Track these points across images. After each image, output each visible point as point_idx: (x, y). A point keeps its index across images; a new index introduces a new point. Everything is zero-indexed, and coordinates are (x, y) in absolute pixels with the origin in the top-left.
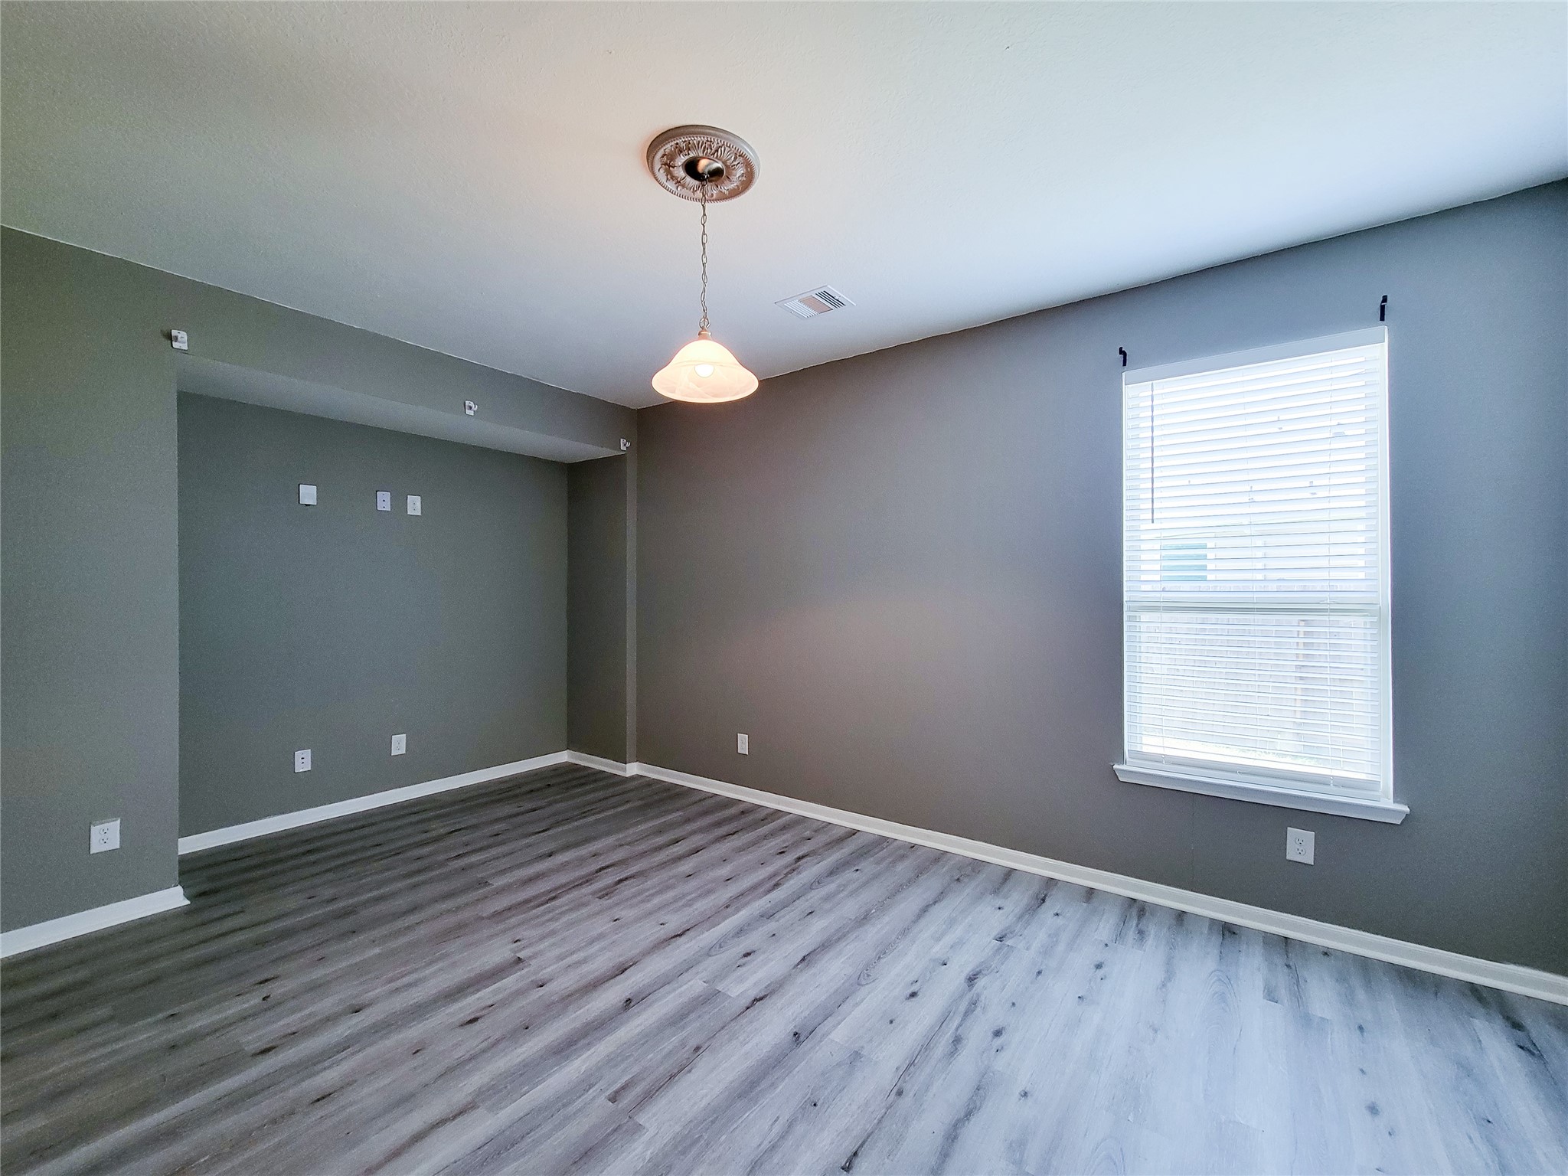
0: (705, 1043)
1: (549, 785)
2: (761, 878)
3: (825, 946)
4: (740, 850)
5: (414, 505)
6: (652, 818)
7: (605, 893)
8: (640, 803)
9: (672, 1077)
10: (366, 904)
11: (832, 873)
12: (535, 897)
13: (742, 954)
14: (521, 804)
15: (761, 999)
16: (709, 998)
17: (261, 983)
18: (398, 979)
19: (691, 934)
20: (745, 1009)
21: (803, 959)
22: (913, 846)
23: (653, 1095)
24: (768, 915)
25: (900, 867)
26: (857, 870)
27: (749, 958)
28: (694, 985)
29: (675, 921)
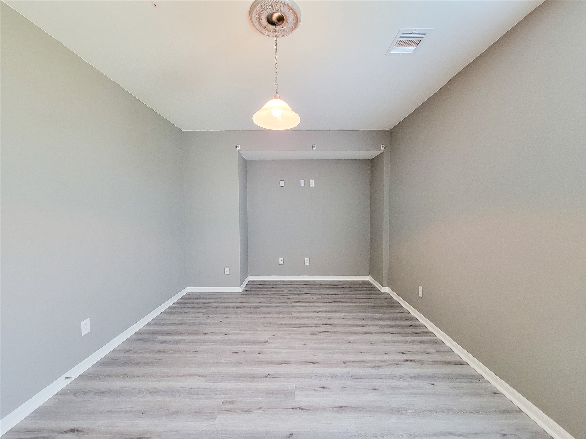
0: (265, 408)
1: (351, 287)
2: (376, 359)
3: (358, 409)
4: (385, 342)
5: (312, 183)
6: (369, 313)
7: (314, 334)
8: (373, 304)
9: (242, 411)
10: (263, 307)
11: (415, 377)
12: (295, 324)
13: (321, 386)
14: (333, 291)
15: (302, 409)
16: (288, 393)
17: (225, 317)
18: (243, 331)
19: (317, 365)
20: (292, 408)
21: (341, 407)
22: (496, 393)
23: (231, 412)
24: (354, 377)
25: (467, 399)
26: (433, 384)
27: (323, 389)
28: (290, 385)
29: (320, 356)
